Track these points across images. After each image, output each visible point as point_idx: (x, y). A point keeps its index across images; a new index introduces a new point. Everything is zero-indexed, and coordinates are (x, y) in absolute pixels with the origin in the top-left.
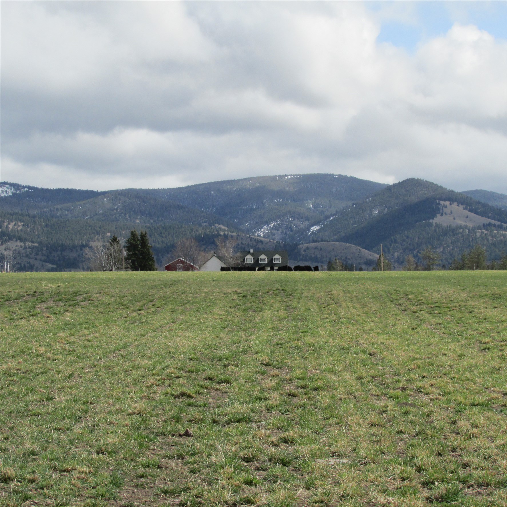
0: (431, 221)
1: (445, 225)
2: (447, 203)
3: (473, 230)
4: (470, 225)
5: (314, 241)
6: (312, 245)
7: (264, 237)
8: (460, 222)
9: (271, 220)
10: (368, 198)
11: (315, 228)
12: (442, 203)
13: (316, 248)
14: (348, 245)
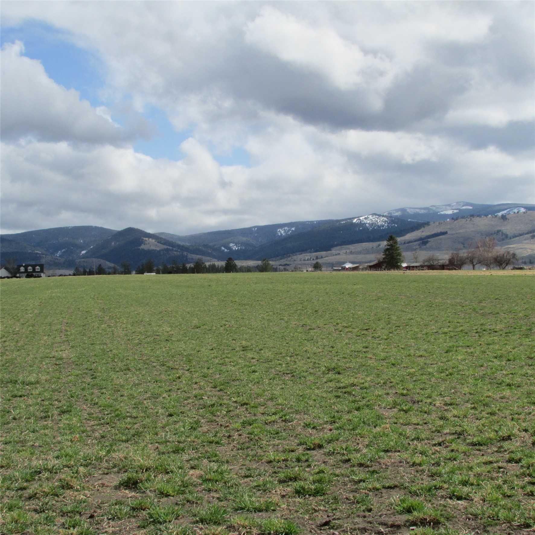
0: (139, 247)
1: (146, 249)
2: (147, 239)
3: (160, 251)
4: (158, 249)
5: (83, 258)
6: (83, 260)
7: (59, 257)
8: (153, 248)
9: (63, 248)
10: (109, 237)
11: (84, 252)
12: (144, 239)
13: (84, 261)
14: (99, 260)
